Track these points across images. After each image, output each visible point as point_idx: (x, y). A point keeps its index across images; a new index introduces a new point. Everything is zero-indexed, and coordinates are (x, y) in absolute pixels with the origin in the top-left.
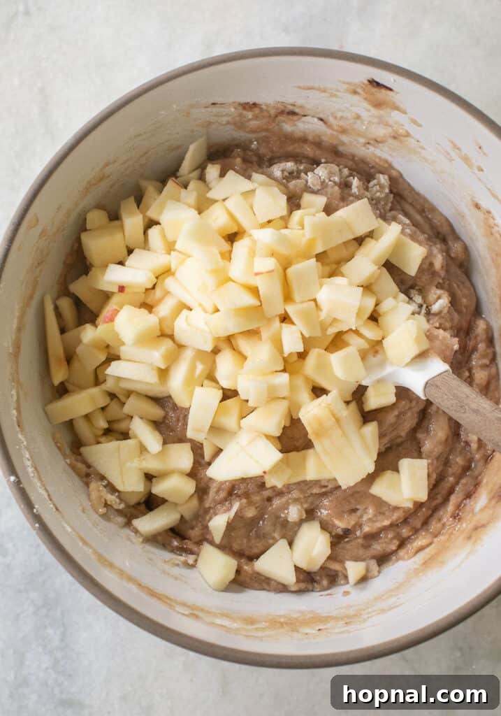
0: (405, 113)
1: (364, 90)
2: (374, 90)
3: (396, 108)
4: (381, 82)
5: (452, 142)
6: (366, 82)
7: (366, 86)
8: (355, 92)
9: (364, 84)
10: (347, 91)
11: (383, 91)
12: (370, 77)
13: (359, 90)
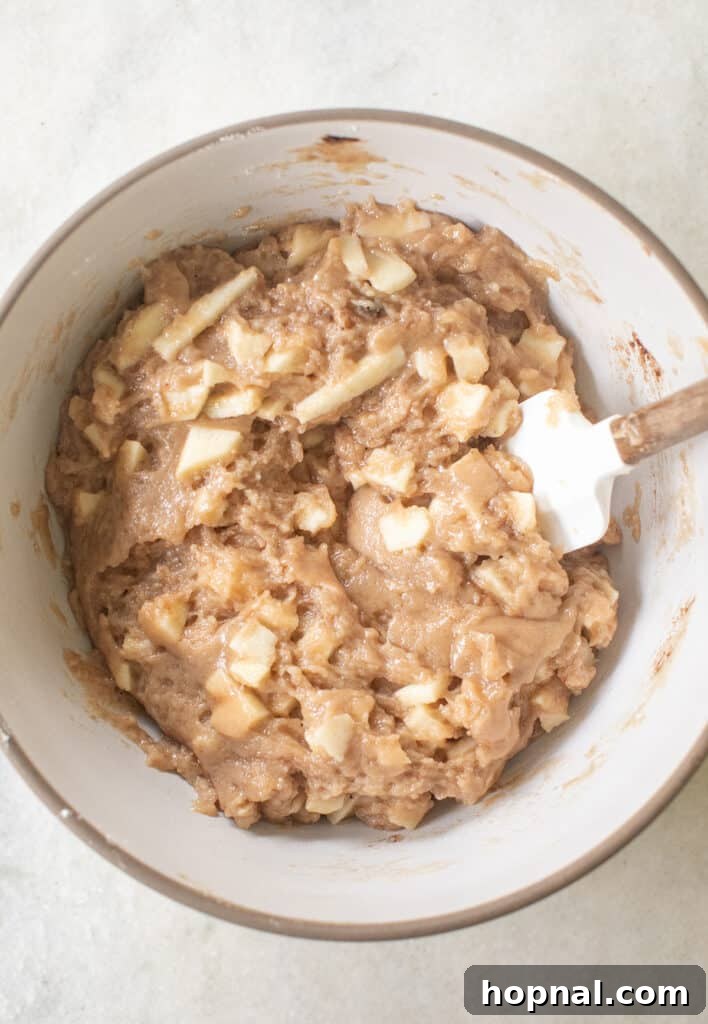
0: (384, 160)
1: (321, 151)
2: (336, 147)
3: (372, 159)
4: (341, 134)
5: (457, 177)
6: (321, 141)
7: (322, 145)
8: (311, 158)
9: (319, 144)
10: (301, 159)
11: (348, 145)
12: (324, 133)
13: (316, 153)
